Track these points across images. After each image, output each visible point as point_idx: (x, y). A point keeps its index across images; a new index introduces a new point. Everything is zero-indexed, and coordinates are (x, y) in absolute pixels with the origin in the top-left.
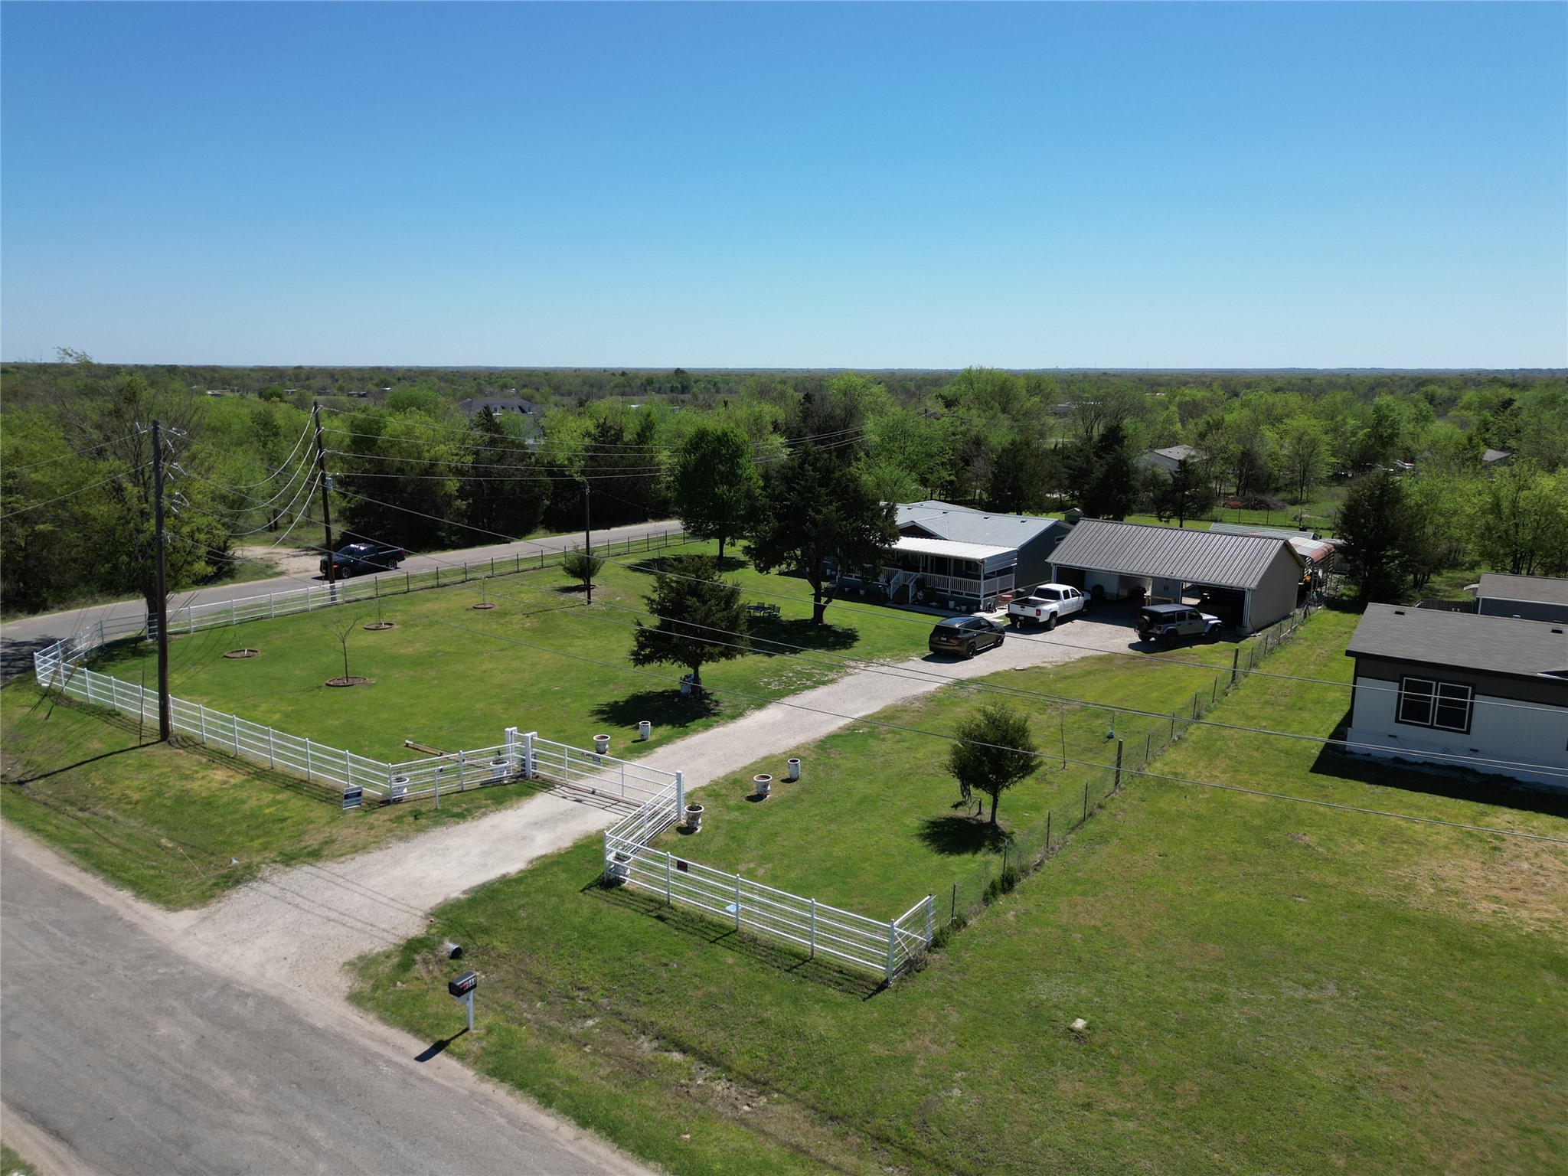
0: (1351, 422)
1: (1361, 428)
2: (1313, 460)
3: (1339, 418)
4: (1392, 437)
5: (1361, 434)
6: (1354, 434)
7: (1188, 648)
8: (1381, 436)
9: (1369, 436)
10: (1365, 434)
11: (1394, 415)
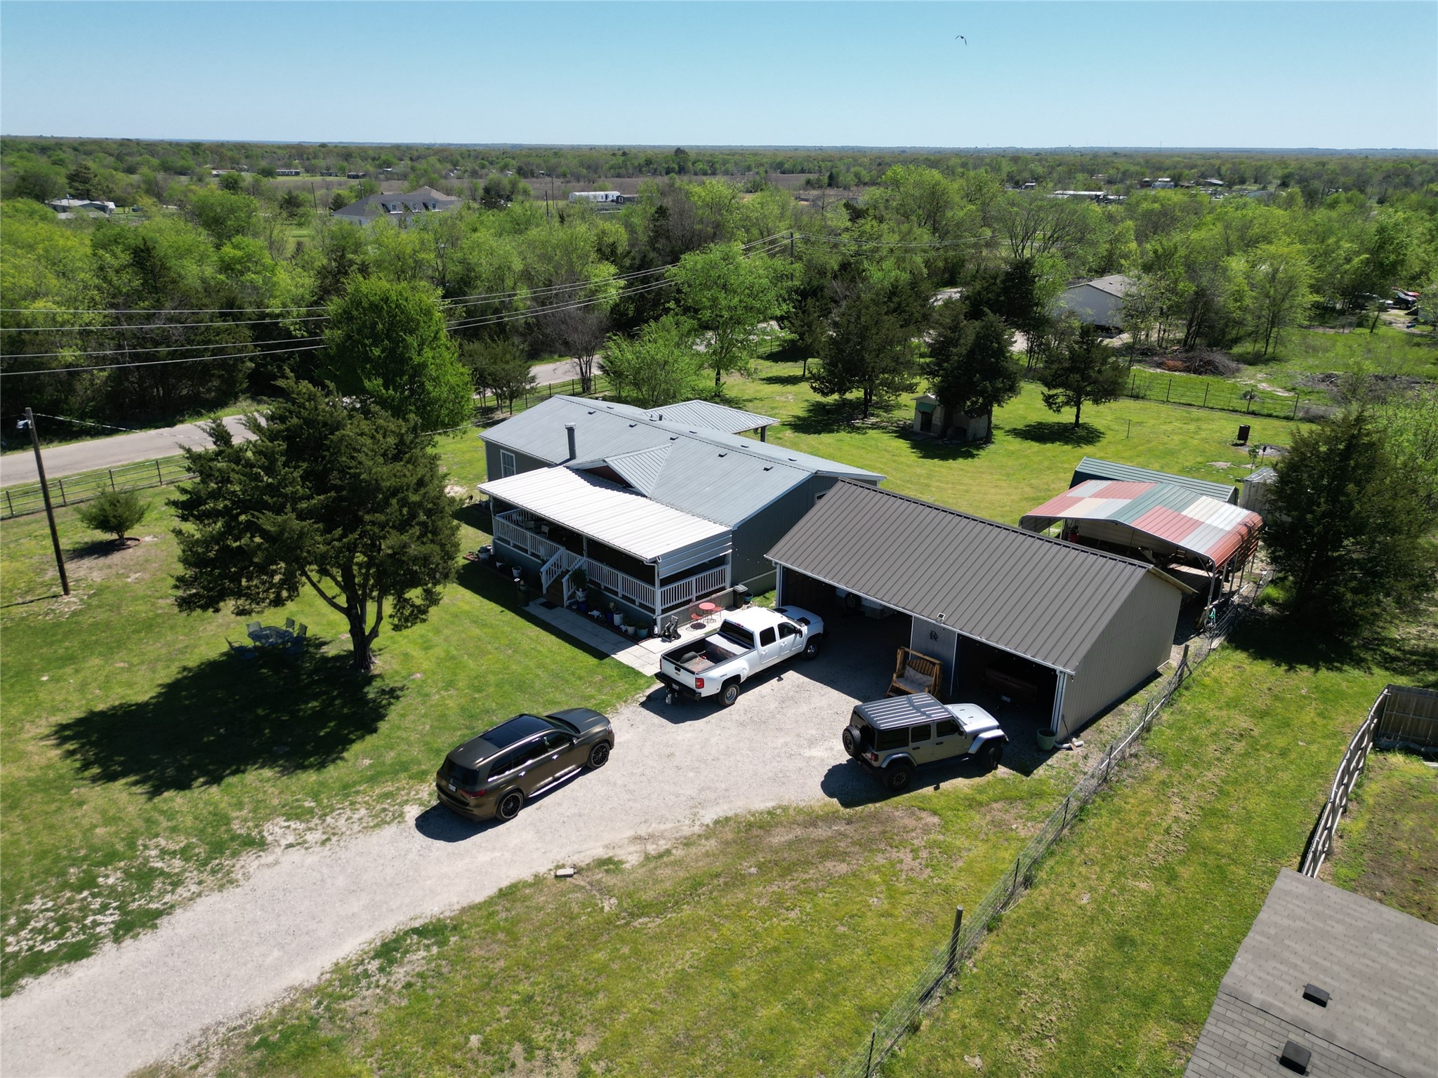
0: (1346, 245)
1: (1358, 253)
2: (1287, 304)
3: (1331, 240)
4: (1394, 265)
5: (1356, 261)
6: (1348, 260)
7: (929, 790)
8: (1381, 264)
9: (1367, 262)
10: (1362, 262)
11: (1402, 237)
